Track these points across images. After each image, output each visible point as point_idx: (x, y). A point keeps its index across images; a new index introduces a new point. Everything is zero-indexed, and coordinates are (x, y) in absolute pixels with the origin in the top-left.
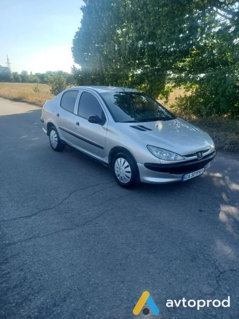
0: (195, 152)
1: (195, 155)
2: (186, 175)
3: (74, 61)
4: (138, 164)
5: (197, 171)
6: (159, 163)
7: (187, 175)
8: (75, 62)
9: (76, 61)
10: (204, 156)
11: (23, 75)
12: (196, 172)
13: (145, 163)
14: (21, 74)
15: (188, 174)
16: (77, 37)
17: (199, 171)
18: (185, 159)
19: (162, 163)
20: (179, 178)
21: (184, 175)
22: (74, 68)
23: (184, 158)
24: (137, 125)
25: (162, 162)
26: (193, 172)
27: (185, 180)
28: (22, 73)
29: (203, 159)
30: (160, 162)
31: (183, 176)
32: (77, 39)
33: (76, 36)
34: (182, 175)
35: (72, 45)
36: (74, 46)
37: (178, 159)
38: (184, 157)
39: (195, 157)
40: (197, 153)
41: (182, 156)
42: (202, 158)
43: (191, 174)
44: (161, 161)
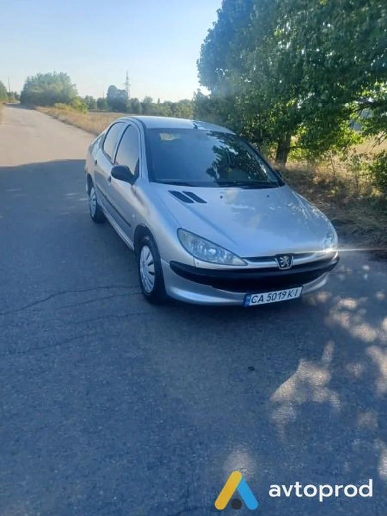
0: (273, 255)
1: (274, 260)
2: (253, 295)
3: (200, 82)
4: (162, 261)
5: (282, 291)
6: (193, 265)
7: (257, 296)
8: (200, 84)
9: (203, 82)
10: (296, 264)
11: (146, 102)
12: (278, 292)
13: (171, 262)
14: (142, 102)
15: (259, 295)
16: (209, 41)
17: (287, 291)
18: (247, 264)
19: (198, 266)
20: (237, 299)
21: (250, 295)
22: (200, 93)
23: (245, 262)
24: (184, 190)
25: (198, 263)
26: (271, 291)
27: (251, 304)
28: (145, 100)
29: (292, 268)
30: (195, 264)
31: (245, 296)
32: (209, 45)
33: (207, 38)
34: (244, 293)
35: (200, 55)
36: (202, 57)
37: (234, 263)
38: (245, 260)
39: (274, 264)
40: (278, 257)
41: (242, 258)
42: (290, 267)
43: (265, 295)
44: (196, 260)
